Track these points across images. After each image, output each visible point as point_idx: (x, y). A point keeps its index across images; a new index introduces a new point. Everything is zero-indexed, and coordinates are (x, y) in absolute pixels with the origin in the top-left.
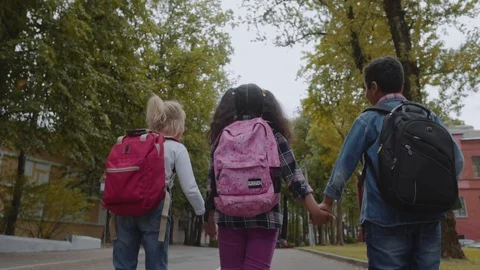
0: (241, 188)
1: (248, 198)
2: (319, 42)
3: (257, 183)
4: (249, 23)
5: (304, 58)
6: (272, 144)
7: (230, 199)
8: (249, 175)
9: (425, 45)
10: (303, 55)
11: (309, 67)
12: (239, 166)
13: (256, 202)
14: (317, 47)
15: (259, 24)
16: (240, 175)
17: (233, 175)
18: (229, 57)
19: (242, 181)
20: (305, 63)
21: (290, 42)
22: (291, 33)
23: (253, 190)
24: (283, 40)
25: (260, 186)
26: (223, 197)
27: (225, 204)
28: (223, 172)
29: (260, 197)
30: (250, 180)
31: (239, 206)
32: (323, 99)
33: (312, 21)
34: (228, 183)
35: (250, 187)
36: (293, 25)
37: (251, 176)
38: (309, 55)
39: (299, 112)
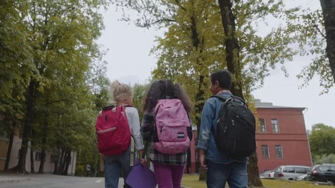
0: (174, 138)
1: (177, 143)
2: (167, 30)
3: (182, 135)
4: (117, 5)
5: (156, 40)
7: (168, 144)
8: (177, 130)
10: (155, 39)
11: (159, 47)
13: (182, 146)
14: (166, 34)
15: (125, 8)
16: (173, 130)
17: (169, 130)
18: (101, 31)
19: (174, 133)
20: (157, 44)
21: (147, 25)
22: (148, 18)
23: (180, 139)
24: (142, 22)
25: (183, 137)
26: (163, 143)
27: (165, 146)
28: (164, 128)
29: (184, 143)
30: (178, 133)
31: (172, 147)
32: (167, 71)
33: (164, 13)
34: (167, 134)
35: (178, 137)
36: (151, 12)
37: (179, 131)
38: (160, 39)
39: (150, 80)
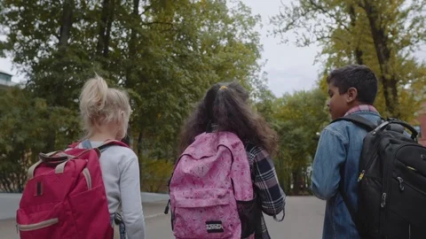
0: (199, 233)
6: (244, 167)
8: (206, 216)
9: (407, 55)
12: (194, 206)
16: (196, 216)
19: (199, 223)
23: (215, 234)
25: (221, 231)
30: (208, 223)
34: (184, 225)
37: (210, 217)
